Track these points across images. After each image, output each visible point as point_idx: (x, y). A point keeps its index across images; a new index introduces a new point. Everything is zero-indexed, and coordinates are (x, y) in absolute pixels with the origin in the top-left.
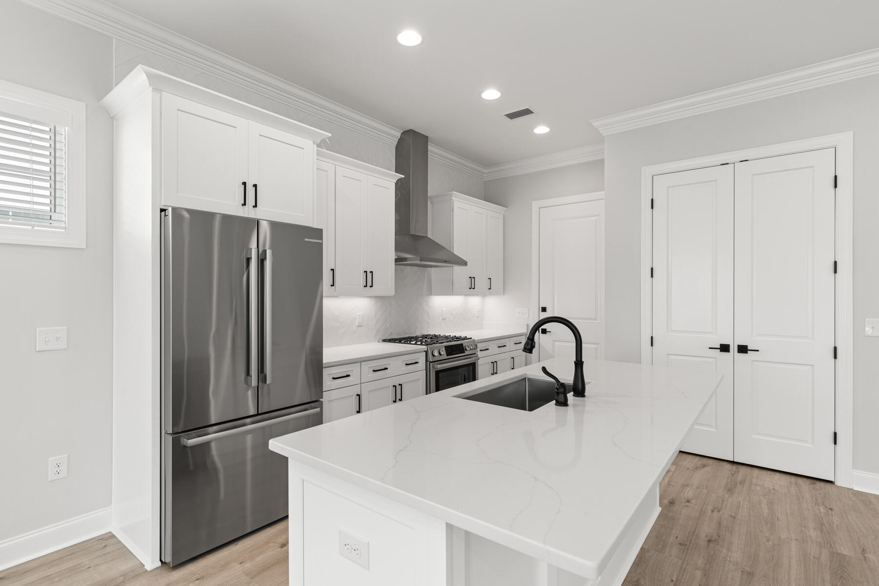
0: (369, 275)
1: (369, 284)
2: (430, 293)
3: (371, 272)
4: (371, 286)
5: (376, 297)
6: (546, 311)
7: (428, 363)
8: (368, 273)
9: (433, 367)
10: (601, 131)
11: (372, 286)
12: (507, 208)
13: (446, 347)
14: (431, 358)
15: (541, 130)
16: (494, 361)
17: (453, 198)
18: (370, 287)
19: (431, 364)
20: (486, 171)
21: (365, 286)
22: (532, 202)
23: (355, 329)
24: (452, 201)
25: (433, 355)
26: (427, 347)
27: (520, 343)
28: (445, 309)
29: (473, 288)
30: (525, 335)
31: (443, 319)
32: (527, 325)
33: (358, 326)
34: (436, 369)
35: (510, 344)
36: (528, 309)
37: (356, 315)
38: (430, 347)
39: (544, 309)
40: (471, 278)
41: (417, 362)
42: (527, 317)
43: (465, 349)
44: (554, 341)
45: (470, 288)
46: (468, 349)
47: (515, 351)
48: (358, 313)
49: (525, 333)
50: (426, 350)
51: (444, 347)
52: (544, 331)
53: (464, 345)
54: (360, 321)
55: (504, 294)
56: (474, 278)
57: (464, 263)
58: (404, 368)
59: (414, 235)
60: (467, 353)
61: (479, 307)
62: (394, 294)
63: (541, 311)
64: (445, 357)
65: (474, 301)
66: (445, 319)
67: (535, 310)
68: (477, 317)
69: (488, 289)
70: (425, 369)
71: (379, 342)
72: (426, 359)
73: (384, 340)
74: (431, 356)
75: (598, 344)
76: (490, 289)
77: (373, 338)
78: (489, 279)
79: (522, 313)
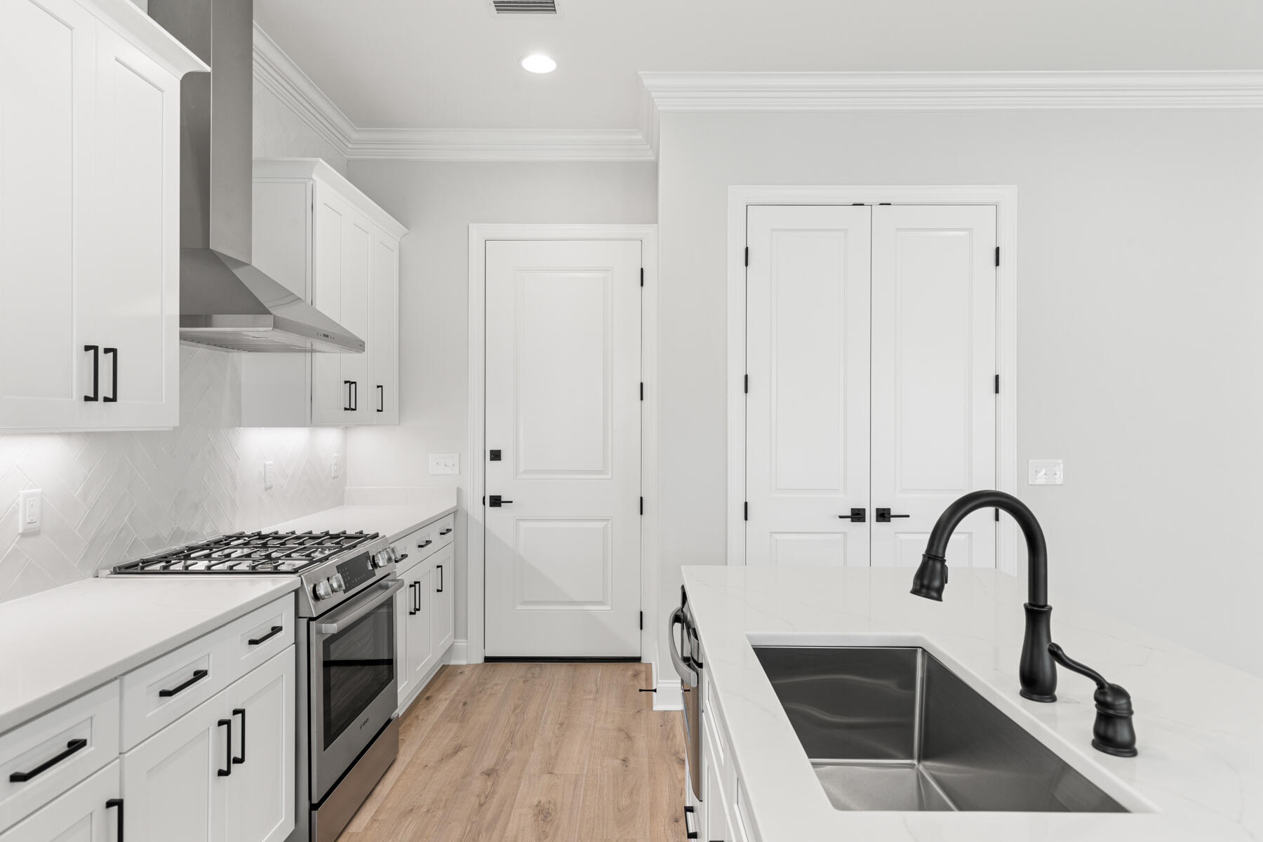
0: (105, 361)
2: (239, 420)
3: (113, 351)
4: (111, 399)
6: (500, 460)
7: (303, 622)
8: (102, 353)
9: (319, 632)
10: (655, 100)
11: (114, 399)
12: (407, 228)
13: (340, 568)
14: (313, 609)
15: (539, 63)
16: (413, 583)
17: (314, 177)
18: (107, 400)
19: (313, 624)
20: (355, 136)
21: (87, 399)
22: (470, 225)
23: (14, 544)
24: (311, 182)
25: (316, 597)
26: (300, 576)
27: (449, 530)
28: (271, 462)
29: (352, 409)
30: (455, 512)
31: (267, 489)
32: (459, 491)
33: (24, 535)
34: (325, 642)
35: (435, 537)
36: (460, 455)
37: (19, 496)
38: (305, 577)
39: (496, 455)
40: (348, 384)
41: (276, 630)
42: (458, 473)
43: (375, 565)
44: (517, 519)
45: (346, 409)
46: (381, 564)
47: (441, 550)
48: (25, 491)
49: (454, 507)
50: (299, 585)
51: (335, 569)
52: (496, 501)
53: (371, 555)
54: (31, 518)
55: (399, 424)
56: (355, 383)
57: (359, 346)
58: (245, 657)
59: (218, 253)
60: (379, 573)
61: (337, 455)
62: (178, 425)
63: (489, 459)
64: (341, 596)
65: (329, 439)
66: (271, 488)
67: (477, 455)
68: (334, 478)
69: (378, 411)
70: (293, 642)
71: (97, 577)
72: (297, 616)
73: (120, 568)
74: (311, 601)
75: (609, 520)
76: (381, 411)
77: (75, 565)
78: (378, 387)
79: (445, 465)
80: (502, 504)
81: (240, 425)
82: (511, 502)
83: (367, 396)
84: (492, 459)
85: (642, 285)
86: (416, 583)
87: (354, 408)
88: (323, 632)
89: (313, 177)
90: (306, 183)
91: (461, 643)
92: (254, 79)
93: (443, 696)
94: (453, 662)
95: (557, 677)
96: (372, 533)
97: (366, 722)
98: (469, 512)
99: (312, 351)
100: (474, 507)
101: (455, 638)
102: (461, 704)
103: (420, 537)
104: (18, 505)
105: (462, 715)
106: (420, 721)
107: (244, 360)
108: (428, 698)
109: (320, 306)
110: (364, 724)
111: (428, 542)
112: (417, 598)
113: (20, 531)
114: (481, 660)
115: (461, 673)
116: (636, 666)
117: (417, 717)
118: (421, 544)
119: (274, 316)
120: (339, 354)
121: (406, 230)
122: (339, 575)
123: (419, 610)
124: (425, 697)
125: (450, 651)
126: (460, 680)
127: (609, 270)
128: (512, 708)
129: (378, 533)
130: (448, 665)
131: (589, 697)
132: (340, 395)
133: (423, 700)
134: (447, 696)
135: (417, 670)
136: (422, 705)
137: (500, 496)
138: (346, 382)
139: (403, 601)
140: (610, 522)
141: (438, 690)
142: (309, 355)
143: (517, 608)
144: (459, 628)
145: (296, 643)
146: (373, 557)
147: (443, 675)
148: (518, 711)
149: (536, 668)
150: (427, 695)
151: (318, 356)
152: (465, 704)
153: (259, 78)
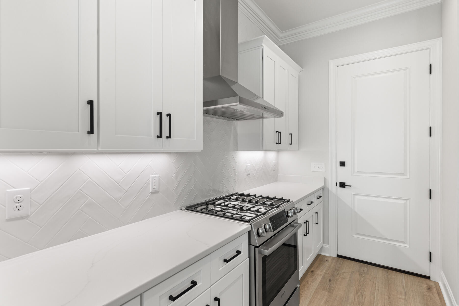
0: (165, 120)
1: (165, 132)
2: (236, 148)
3: (169, 115)
4: (169, 137)
5: (177, 153)
6: (345, 166)
7: (253, 247)
8: (164, 116)
9: (260, 252)
13: (271, 219)
14: (257, 241)
18: (167, 137)
19: (257, 249)
21: (158, 137)
22: (330, 61)
23: (148, 196)
24: (262, 47)
25: (259, 235)
26: (251, 224)
27: (321, 196)
28: (249, 164)
29: (279, 143)
30: (323, 188)
31: (248, 175)
32: (325, 179)
33: (153, 193)
34: (263, 258)
35: (315, 200)
36: (325, 163)
37: (150, 177)
38: (253, 224)
39: (343, 164)
40: (278, 132)
41: (239, 252)
42: (324, 171)
43: (288, 216)
44: (354, 194)
45: (277, 143)
46: (290, 215)
47: (317, 206)
48: (152, 176)
49: (323, 186)
50: (250, 229)
51: (269, 219)
52: (343, 185)
53: (286, 211)
54: (155, 187)
55: (299, 150)
56: (280, 132)
57: (280, 114)
58: (222, 268)
59: (223, 77)
60: (290, 220)
61: (275, 162)
62: (202, 149)
63: (339, 166)
64: (271, 234)
65: (272, 155)
66: (249, 175)
67: (333, 164)
68: (274, 171)
69: (290, 144)
70: (248, 257)
71: (181, 210)
72: (250, 244)
73: (188, 207)
74: (256, 237)
75: (408, 200)
76: (291, 144)
77: (173, 205)
78: (290, 134)
79: (318, 167)
80: (346, 187)
81: (237, 150)
82: (351, 186)
83: (285, 138)
84: (340, 166)
85: (430, 73)
86: (306, 221)
87: (280, 143)
88: (262, 254)
89: (263, 45)
90: (260, 48)
91: (326, 246)
92: (239, 10)
93: (319, 272)
94: (322, 254)
95: (377, 276)
96: (287, 199)
97: (284, 293)
98: (330, 189)
99: (263, 118)
100: (332, 187)
101: (323, 243)
102: (328, 280)
103: (308, 200)
104: (150, 181)
105: (329, 287)
106: (309, 285)
107: (239, 124)
108: (312, 272)
109: (265, 98)
110: (283, 294)
111: (312, 202)
112: (307, 228)
113: (151, 192)
114: (336, 256)
115: (327, 260)
116: (427, 280)
117: (307, 282)
118: (309, 203)
119: (240, 97)
120: (274, 118)
121: (301, 68)
122: (270, 223)
123: (308, 234)
124: (310, 271)
125: (322, 249)
126: (327, 264)
127: (408, 69)
128: (355, 291)
129: (289, 200)
130: (321, 255)
131: (401, 296)
132: (274, 137)
133: (310, 272)
134: (321, 273)
135: (307, 260)
136: (310, 275)
137: (345, 183)
138: (277, 132)
139: (301, 232)
140: (408, 201)
141: (316, 268)
142: (261, 120)
143: (354, 236)
144: (325, 240)
145: (249, 257)
146: (287, 212)
147: (318, 260)
148: (359, 294)
149: (365, 267)
150: (312, 269)
151: (265, 120)
152: (330, 280)
153: (241, 10)
